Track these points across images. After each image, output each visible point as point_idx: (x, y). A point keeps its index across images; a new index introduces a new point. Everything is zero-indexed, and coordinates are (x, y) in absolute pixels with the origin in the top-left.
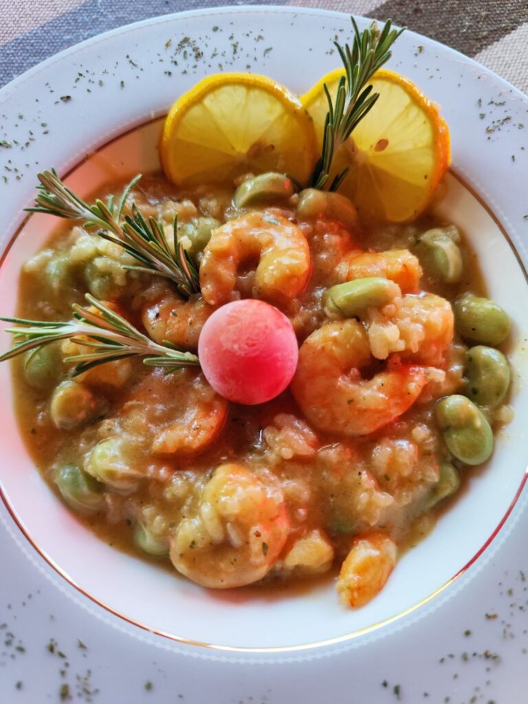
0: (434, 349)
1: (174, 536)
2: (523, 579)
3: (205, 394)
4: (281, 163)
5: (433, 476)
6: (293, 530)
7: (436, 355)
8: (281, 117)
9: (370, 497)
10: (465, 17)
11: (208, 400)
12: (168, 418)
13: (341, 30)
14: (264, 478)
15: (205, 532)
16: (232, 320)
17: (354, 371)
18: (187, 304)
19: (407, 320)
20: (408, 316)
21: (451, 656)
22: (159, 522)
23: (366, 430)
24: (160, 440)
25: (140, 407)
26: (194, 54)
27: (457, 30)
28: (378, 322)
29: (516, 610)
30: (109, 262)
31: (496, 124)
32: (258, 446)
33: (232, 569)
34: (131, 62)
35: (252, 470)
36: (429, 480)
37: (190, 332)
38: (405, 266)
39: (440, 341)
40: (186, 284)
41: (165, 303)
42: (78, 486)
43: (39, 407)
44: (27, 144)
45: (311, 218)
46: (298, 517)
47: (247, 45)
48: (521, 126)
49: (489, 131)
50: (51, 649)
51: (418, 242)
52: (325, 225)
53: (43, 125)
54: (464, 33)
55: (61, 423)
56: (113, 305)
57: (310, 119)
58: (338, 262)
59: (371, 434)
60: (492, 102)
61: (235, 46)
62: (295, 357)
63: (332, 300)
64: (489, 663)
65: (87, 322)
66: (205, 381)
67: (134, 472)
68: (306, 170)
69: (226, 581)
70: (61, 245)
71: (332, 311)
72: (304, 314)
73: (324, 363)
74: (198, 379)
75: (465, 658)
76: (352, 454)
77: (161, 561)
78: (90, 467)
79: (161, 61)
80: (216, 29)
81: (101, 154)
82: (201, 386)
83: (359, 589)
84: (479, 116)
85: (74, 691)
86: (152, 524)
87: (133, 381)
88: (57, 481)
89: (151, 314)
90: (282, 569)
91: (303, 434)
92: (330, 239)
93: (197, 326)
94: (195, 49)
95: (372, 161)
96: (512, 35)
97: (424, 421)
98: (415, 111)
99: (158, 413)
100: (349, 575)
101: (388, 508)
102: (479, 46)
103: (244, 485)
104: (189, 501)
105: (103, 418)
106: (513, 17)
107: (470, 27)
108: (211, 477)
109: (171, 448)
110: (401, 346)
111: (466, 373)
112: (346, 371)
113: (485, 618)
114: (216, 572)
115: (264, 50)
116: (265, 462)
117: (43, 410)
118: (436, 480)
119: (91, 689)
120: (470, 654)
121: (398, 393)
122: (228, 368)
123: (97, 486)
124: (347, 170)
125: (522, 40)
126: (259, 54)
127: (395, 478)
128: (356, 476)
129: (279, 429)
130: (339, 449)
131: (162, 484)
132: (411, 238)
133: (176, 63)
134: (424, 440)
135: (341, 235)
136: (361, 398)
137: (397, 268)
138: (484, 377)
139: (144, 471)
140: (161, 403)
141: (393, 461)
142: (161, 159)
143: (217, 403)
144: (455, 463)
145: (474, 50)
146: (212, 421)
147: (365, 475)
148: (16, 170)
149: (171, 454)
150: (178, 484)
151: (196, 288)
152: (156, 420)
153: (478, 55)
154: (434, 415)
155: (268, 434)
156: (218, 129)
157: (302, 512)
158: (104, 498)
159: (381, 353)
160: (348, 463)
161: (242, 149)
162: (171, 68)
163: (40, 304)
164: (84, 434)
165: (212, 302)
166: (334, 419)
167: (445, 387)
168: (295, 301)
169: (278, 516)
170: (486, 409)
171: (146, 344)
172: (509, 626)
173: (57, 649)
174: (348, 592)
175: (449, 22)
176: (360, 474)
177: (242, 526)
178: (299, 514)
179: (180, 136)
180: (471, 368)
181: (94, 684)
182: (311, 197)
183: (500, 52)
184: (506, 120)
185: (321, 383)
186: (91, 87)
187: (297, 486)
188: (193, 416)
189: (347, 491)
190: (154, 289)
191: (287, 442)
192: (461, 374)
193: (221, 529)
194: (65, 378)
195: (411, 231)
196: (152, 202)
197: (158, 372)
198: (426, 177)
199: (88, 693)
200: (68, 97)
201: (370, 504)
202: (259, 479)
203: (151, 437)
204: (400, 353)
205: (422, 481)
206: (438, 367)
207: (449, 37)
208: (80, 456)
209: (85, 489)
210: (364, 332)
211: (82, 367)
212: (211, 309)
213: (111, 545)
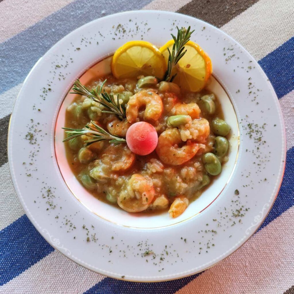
0: (202, 138)
1: (119, 196)
2: (225, 210)
3: (128, 152)
4: (153, 72)
5: (201, 178)
6: (156, 194)
7: (203, 140)
8: (153, 57)
9: (180, 184)
10: (227, 4)
11: (129, 154)
12: (117, 159)
13: (176, 21)
14: (147, 178)
15: (129, 195)
16: (137, 129)
17: (176, 145)
18: (122, 122)
19: (193, 129)
20: (193, 127)
21: (202, 231)
22: (114, 192)
23: (179, 164)
24: (114, 166)
25: (107, 156)
26: (123, 31)
27: (224, 10)
28: (183, 130)
29: (222, 219)
30: (96, 108)
31: (229, 57)
32: (145, 169)
33: (137, 206)
34: (100, 34)
35: (143, 176)
36: (199, 180)
37: (123, 131)
38: (194, 110)
39: (204, 135)
40: (121, 116)
41: (114, 122)
42: (88, 181)
43: (75, 156)
44: (66, 66)
45: (163, 92)
46: (158, 191)
47: (141, 27)
48: (238, 58)
49: (226, 60)
50: (84, 228)
51: (200, 100)
52: (168, 94)
53: (71, 59)
54: (226, 11)
55: (82, 161)
56: (97, 122)
57: (164, 57)
58: (173, 107)
59: (181, 165)
60: (229, 49)
61: (137, 28)
62: (157, 141)
63: (169, 122)
64: (213, 233)
65: (91, 129)
66: (128, 148)
67: (106, 176)
68: (162, 74)
69: (135, 210)
70: (78, 101)
71: (169, 125)
72: (160, 126)
73: (166, 142)
74: (126, 147)
75: (206, 232)
76: (175, 171)
77: (115, 204)
78: (92, 175)
79: (111, 34)
80: (130, 21)
81: (91, 69)
82: (126, 149)
83: (176, 212)
84: (223, 55)
85: (91, 239)
86: (112, 192)
87: (105, 147)
88: (81, 179)
89: (110, 125)
90: (152, 207)
91: (159, 165)
92: (170, 99)
93: (125, 130)
94: (123, 29)
95: (185, 71)
96: (245, 12)
97: (198, 161)
98: (199, 56)
99: (113, 158)
100: (173, 208)
101: (186, 189)
102: (232, 17)
103: (141, 180)
104: (123, 185)
105: (95, 159)
106: (246, 4)
107: (228, 9)
108: (130, 178)
109: (118, 169)
110: (191, 137)
111: (214, 146)
112: (173, 145)
113: (213, 220)
114: (132, 207)
115: (147, 29)
116: (147, 174)
117: (75, 157)
118: (202, 180)
119: (96, 239)
120: (207, 231)
121: (190, 152)
122: (135, 144)
123: (94, 181)
124: (176, 74)
125: (249, 14)
126: (146, 31)
127: (188, 178)
128: (176, 178)
129: (152, 163)
130: (170, 170)
131: (115, 180)
132: (198, 98)
133: (116, 35)
134: (198, 167)
135: (174, 98)
136: (178, 154)
137: (191, 111)
138: (219, 147)
139: (109, 176)
140: (114, 155)
141: (187, 174)
142: (111, 69)
143: (132, 155)
144: (209, 175)
145: (229, 19)
146: (130, 161)
147: (178, 178)
148: (63, 76)
149: (118, 171)
150: (120, 180)
151: (125, 117)
152: (113, 160)
153: (231, 21)
154: (202, 159)
155: (148, 165)
156: (132, 60)
157: (159, 189)
158: (97, 184)
159: (184, 140)
160: (173, 174)
161: (140, 66)
162: (115, 37)
163: (73, 122)
164: (89, 165)
165: (130, 122)
166: (169, 160)
167: (206, 150)
168: (158, 121)
169: (151, 190)
170: (219, 157)
171: (109, 136)
172: (220, 223)
173: (85, 228)
174: (172, 213)
175: (221, 7)
176: (177, 177)
177: (140, 193)
178: (158, 189)
179: (118, 62)
180: (215, 144)
181: (96, 237)
182: (164, 85)
183: (239, 20)
184: (233, 56)
185: (165, 149)
186: (87, 44)
187: (157, 181)
188: (124, 159)
189: (173, 183)
190: (111, 117)
191: (154, 167)
192: (212, 146)
193: (134, 194)
194: (83, 146)
195: (199, 95)
196: (109, 86)
197: (112, 145)
198: (203, 78)
199: (95, 240)
200: (79, 49)
201: (180, 187)
202: (145, 179)
203: (111, 166)
204: (191, 139)
205: (197, 180)
206: (203, 144)
207: (220, 13)
208: (89, 172)
209: (91, 182)
210: (179, 133)
211: (89, 144)
212: (130, 124)
213: (99, 199)
